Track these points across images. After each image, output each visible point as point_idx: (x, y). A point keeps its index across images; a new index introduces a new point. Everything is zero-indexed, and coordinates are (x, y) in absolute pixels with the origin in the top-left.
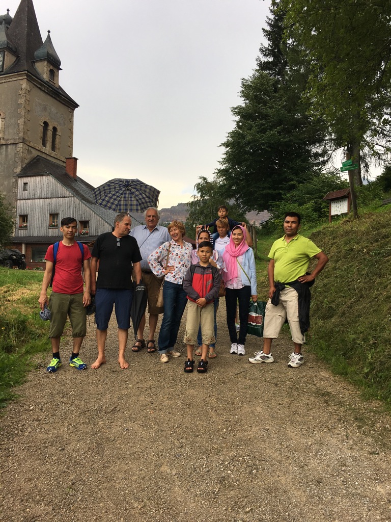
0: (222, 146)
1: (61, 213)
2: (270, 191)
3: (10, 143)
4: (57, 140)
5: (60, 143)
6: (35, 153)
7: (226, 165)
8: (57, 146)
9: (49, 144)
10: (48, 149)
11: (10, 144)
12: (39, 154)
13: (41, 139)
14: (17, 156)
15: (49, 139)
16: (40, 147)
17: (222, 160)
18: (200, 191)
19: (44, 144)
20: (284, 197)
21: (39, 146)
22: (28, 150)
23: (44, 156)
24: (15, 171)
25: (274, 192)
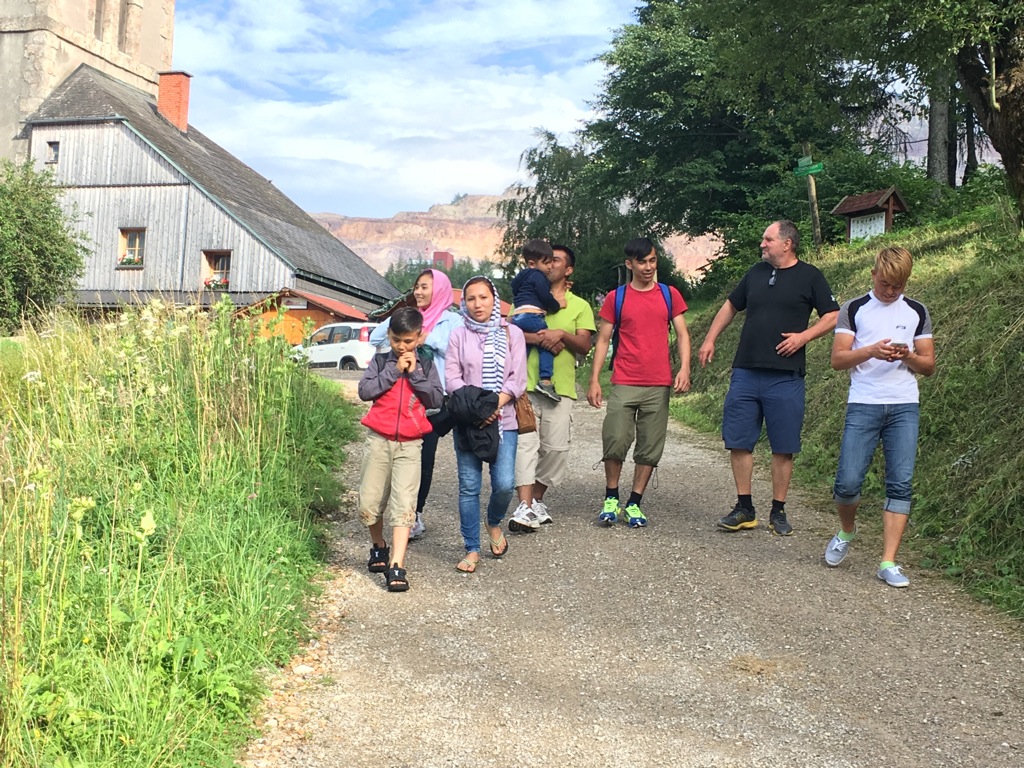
0: (597, 61)
1: (150, 227)
2: (719, 186)
3: (8, 29)
4: (133, 20)
5: (139, 26)
6: (76, 58)
7: (607, 112)
8: (130, 36)
9: (111, 33)
10: (108, 46)
11: (10, 32)
12: (86, 59)
13: (90, 19)
14: (31, 67)
15: (111, 17)
16: (88, 42)
17: (596, 100)
18: (535, 172)
19: (99, 32)
20: (750, 201)
21: (87, 40)
22: (59, 49)
23: (97, 64)
24: (23, 108)
25: (729, 188)
